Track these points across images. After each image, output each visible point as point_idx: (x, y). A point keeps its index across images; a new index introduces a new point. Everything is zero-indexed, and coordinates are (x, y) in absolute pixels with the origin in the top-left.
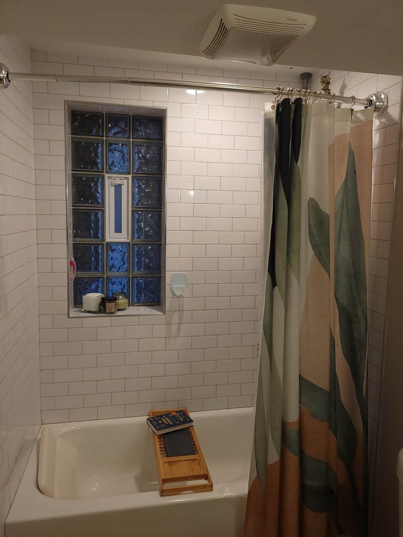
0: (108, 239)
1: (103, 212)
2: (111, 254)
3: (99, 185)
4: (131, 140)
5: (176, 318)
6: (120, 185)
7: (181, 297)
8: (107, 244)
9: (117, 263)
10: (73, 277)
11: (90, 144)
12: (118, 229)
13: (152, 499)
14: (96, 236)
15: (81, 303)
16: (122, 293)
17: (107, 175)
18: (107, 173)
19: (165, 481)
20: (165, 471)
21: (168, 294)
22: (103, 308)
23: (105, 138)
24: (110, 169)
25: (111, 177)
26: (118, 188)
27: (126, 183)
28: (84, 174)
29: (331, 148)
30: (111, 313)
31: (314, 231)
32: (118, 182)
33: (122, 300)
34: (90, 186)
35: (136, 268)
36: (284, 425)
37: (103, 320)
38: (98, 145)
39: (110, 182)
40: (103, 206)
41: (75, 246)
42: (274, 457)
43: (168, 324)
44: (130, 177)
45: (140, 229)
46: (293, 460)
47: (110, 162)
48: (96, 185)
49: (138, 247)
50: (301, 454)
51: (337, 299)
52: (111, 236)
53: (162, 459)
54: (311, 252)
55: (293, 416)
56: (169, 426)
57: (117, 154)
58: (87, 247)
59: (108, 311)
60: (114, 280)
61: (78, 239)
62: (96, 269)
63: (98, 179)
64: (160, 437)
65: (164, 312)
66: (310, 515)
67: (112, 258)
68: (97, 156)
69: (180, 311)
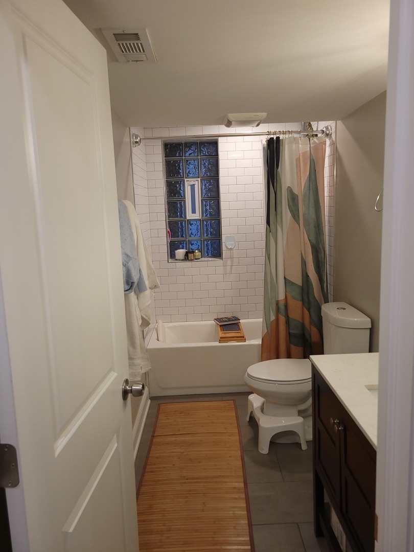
0: (188, 218)
1: (185, 201)
2: (190, 227)
3: (182, 185)
4: (199, 157)
5: (229, 263)
6: (194, 185)
7: (231, 249)
8: (188, 220)
9: (194, 232)
10: (169, 241)
11: (176, 162)
12: (194, 211)
13: (217, 344)
14: (181, 216)
15: (175, 255)
16: (198, 249)
17: (186, 180)
18: (186, 178)
19: (221, 338)
20: (221, 334)
21: (224, 248)
22: (186, 258)
23: (184, 158)
24: (188, 176)
25: (188, 181)
26: (193, 186)
27: (197, 183)
28: (173, 180)
29: (298, 160)
30: (191, 260)
31: (291, 204)
32: (192, 183)
33: (197, 253)
34: (176, 186)
35: (205, 235)
36: (277, 303)
37: (187, 264)
38: (180, 162)
39: (188, 183)
40: (185, 198)
41: (170, 223)
42: (273, 318)
43: (225, 266)
44: (199, 179)
45: (206, 210)
46: (282, 319)
47: (188, 171)
48: (180, 186)
49: (206, 222)
50: (287, 317)
51: (310, 240)
52: (190, 216)
53: (220, 332)
54: (289, 214)
55: (281, 297)
56: (226, 321)
57: (191, 166)
58: (176, 223)
59: (189, 259)
60: (192, 242)
61: (171, 219)
62: (182, 236)
63: (181, 182)
64: (221, 326)
65: (222, 259)
66: (293, 347)
67: (191, 229)
68: (179, 168)
69: (232, 258)
